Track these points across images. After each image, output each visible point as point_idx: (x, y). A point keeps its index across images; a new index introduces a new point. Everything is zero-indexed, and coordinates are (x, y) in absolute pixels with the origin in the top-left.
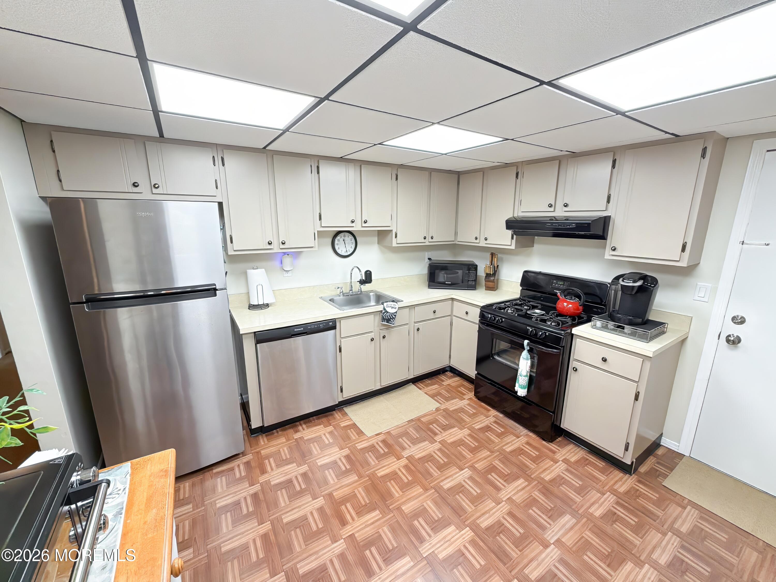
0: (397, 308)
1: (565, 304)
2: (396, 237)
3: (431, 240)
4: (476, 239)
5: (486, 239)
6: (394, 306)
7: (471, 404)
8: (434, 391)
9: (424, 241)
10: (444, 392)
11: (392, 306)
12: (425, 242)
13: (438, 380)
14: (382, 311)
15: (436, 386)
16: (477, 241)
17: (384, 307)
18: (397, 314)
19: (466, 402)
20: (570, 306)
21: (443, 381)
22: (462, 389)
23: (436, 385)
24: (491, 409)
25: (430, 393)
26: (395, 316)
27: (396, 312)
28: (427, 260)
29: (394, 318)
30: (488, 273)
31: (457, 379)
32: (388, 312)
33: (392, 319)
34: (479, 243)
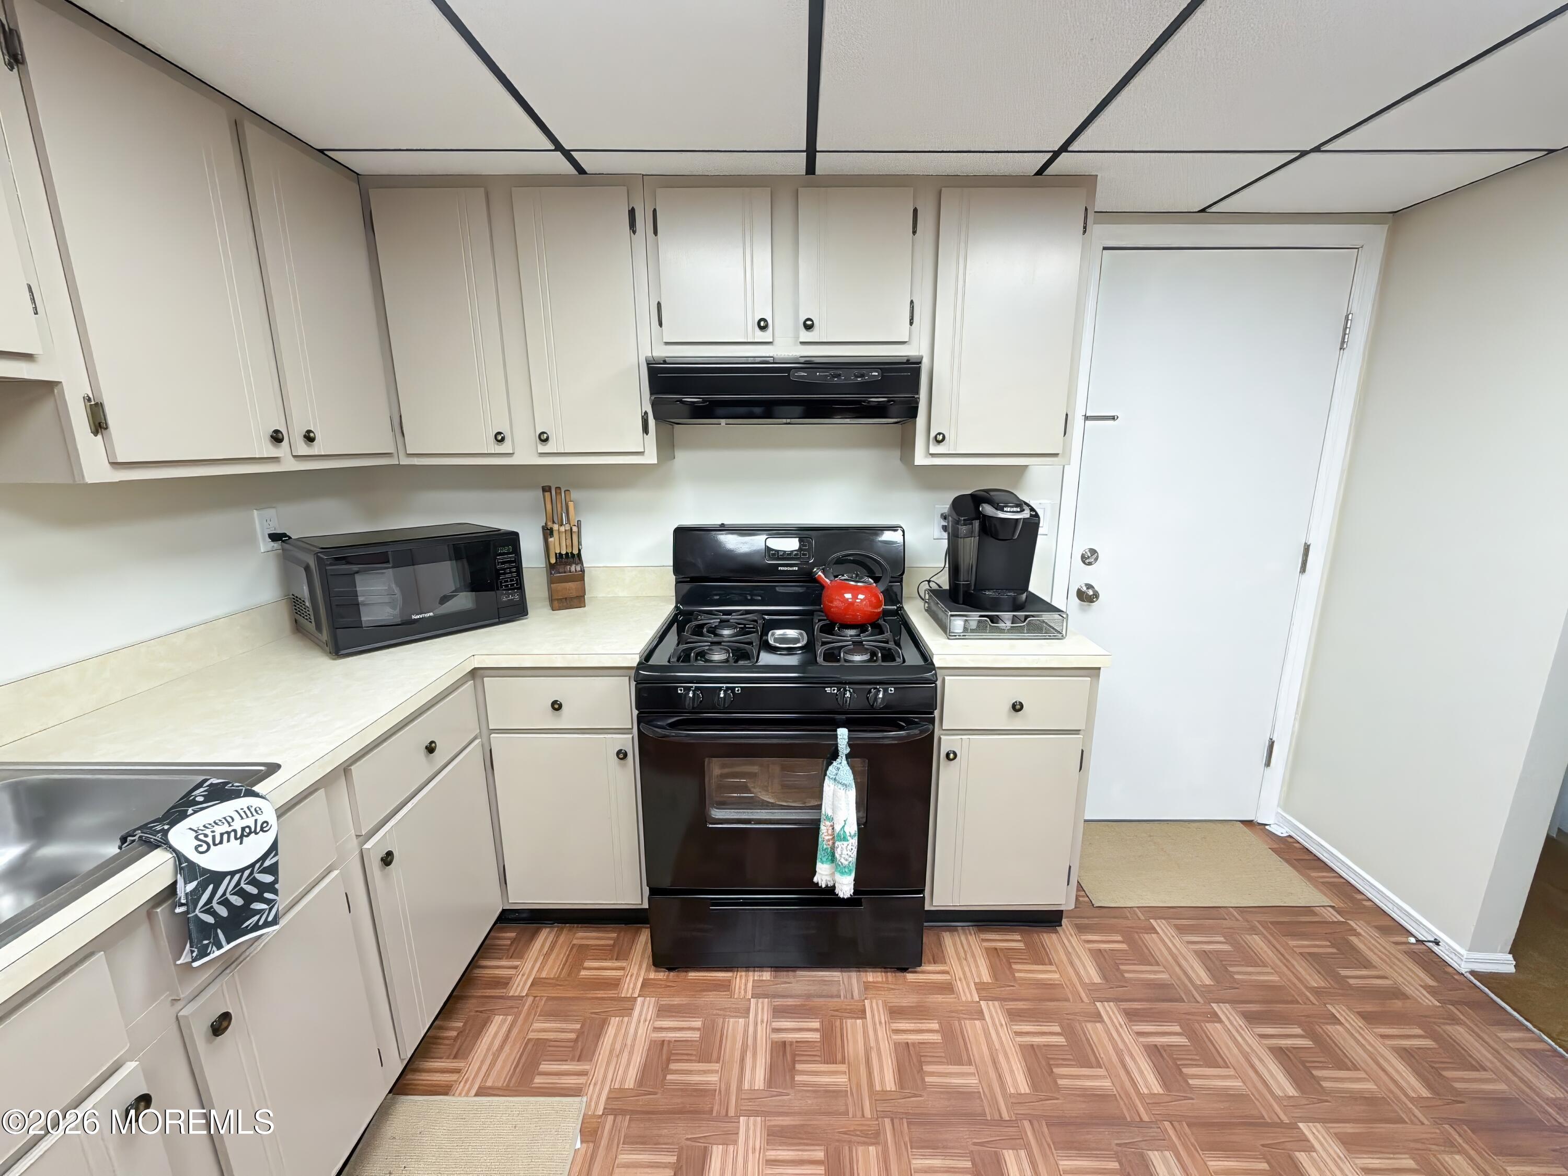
0: (273, 820)
1: (848, 596)
2: (99, 425)
3: (303, 449)
4: (500, 438)
5: (544, 439)
6: (250, 822)
7: (665, 1001)
8: (510, 1055)
9: (269, 450)
10: (544, 1028)
11: (238, 825)
12: (275, 459)
13: (489, 992)
14: (172, 889)
15: (497, 1026)
16: (505, 448)
17: (180, 857)
18: (283, 858)
19: (645, 1008)
20: (861, 597)
21: (504, 983)
22: (593, 968)
23: (498, 1019)
24: (729, 974)
25: (500, 1075)
26: (273, 870)
27: (274, 848)
28: (265, 545)
29: (271, 888)
30: (564, 552)
31: (545, 937)
32: (223, 875)
33: (259, 898)
34: (510, 455)
